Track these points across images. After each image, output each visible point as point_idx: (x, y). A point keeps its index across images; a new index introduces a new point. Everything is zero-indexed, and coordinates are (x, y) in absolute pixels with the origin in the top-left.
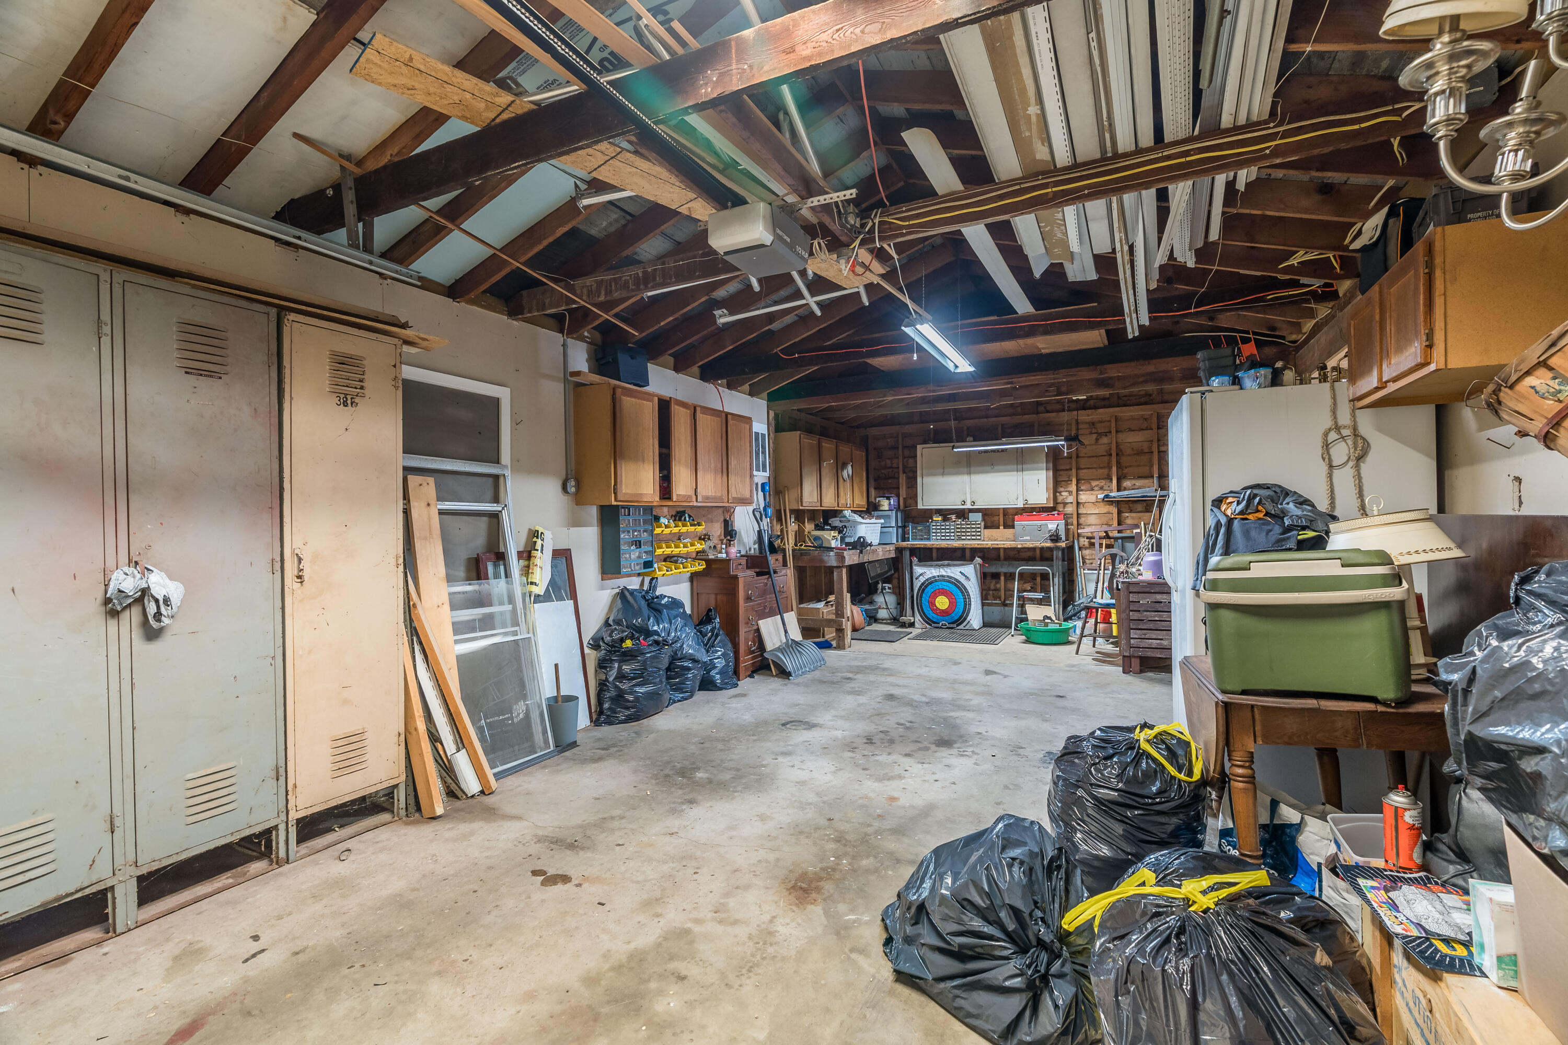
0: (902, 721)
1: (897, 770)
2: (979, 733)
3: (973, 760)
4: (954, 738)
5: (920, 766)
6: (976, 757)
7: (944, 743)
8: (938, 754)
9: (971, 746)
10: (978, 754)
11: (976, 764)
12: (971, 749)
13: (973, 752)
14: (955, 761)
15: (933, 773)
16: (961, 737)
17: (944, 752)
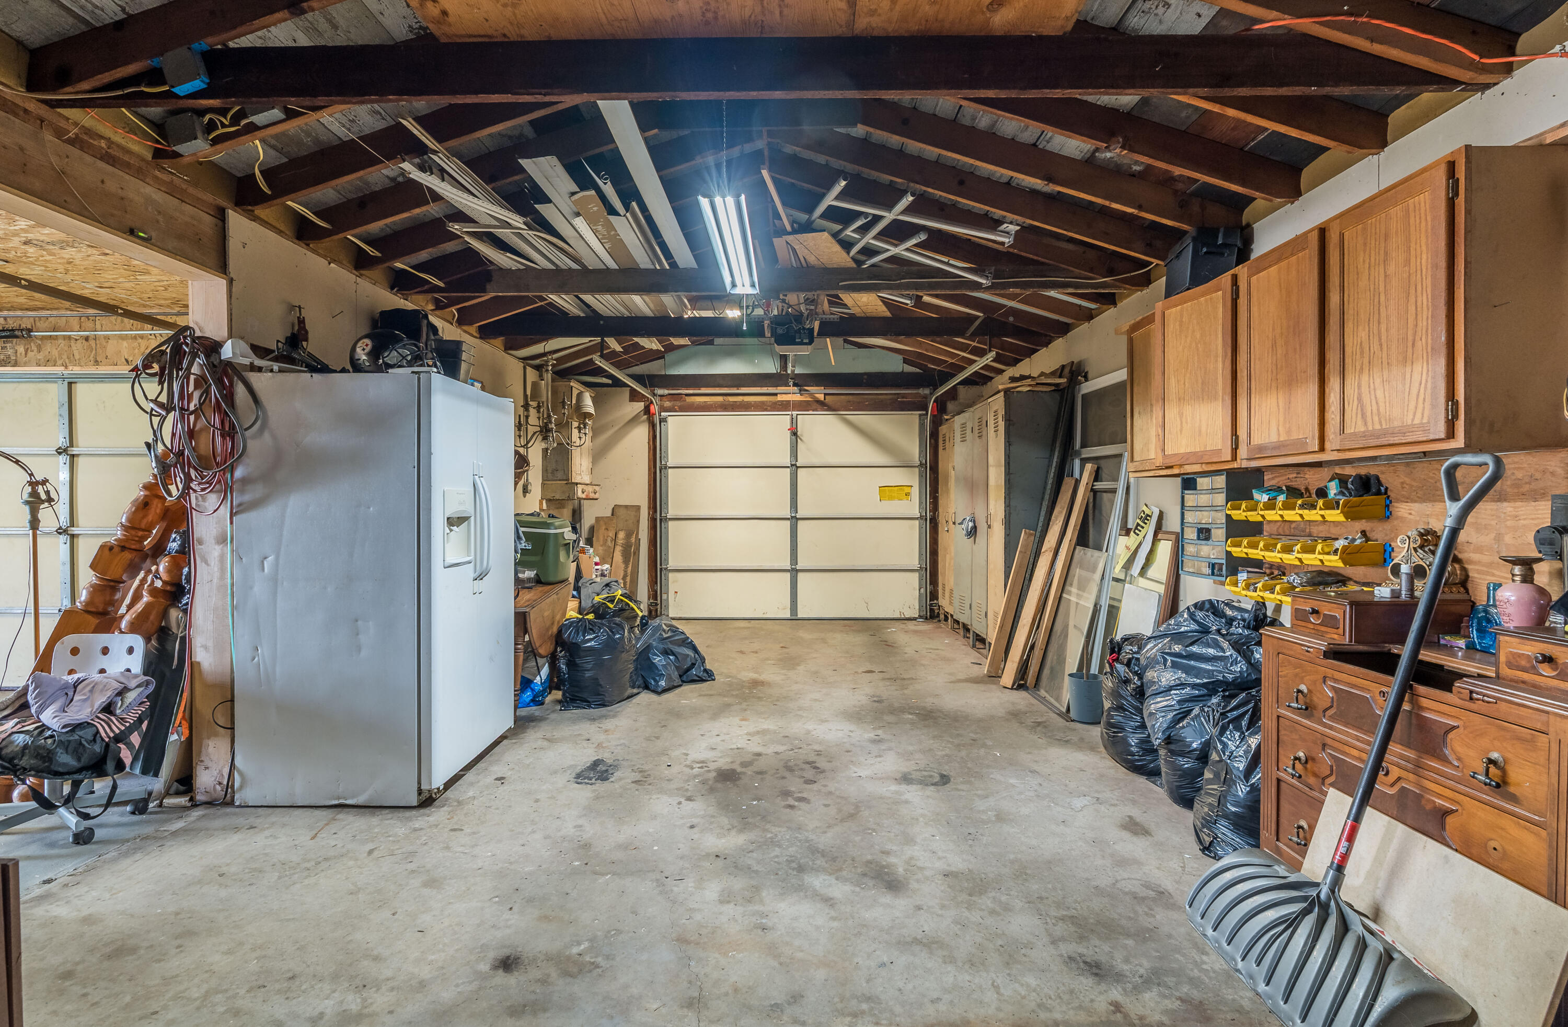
0: (802, 805)
1: (757, 739)
2: (689, 799)
3: (690, 758)
4: (719, 785)
5: (739, 746)
6: (688, 763)
7: (727, 776)
8: (729, 760)
9: (695, 777)
10: (686, 766)
11: (687, 755)
12: (696, 771)
13: (692, 768)
14: (709, 755)
15: (723, 741)
16: (712, 790)
17: (723, 763)
